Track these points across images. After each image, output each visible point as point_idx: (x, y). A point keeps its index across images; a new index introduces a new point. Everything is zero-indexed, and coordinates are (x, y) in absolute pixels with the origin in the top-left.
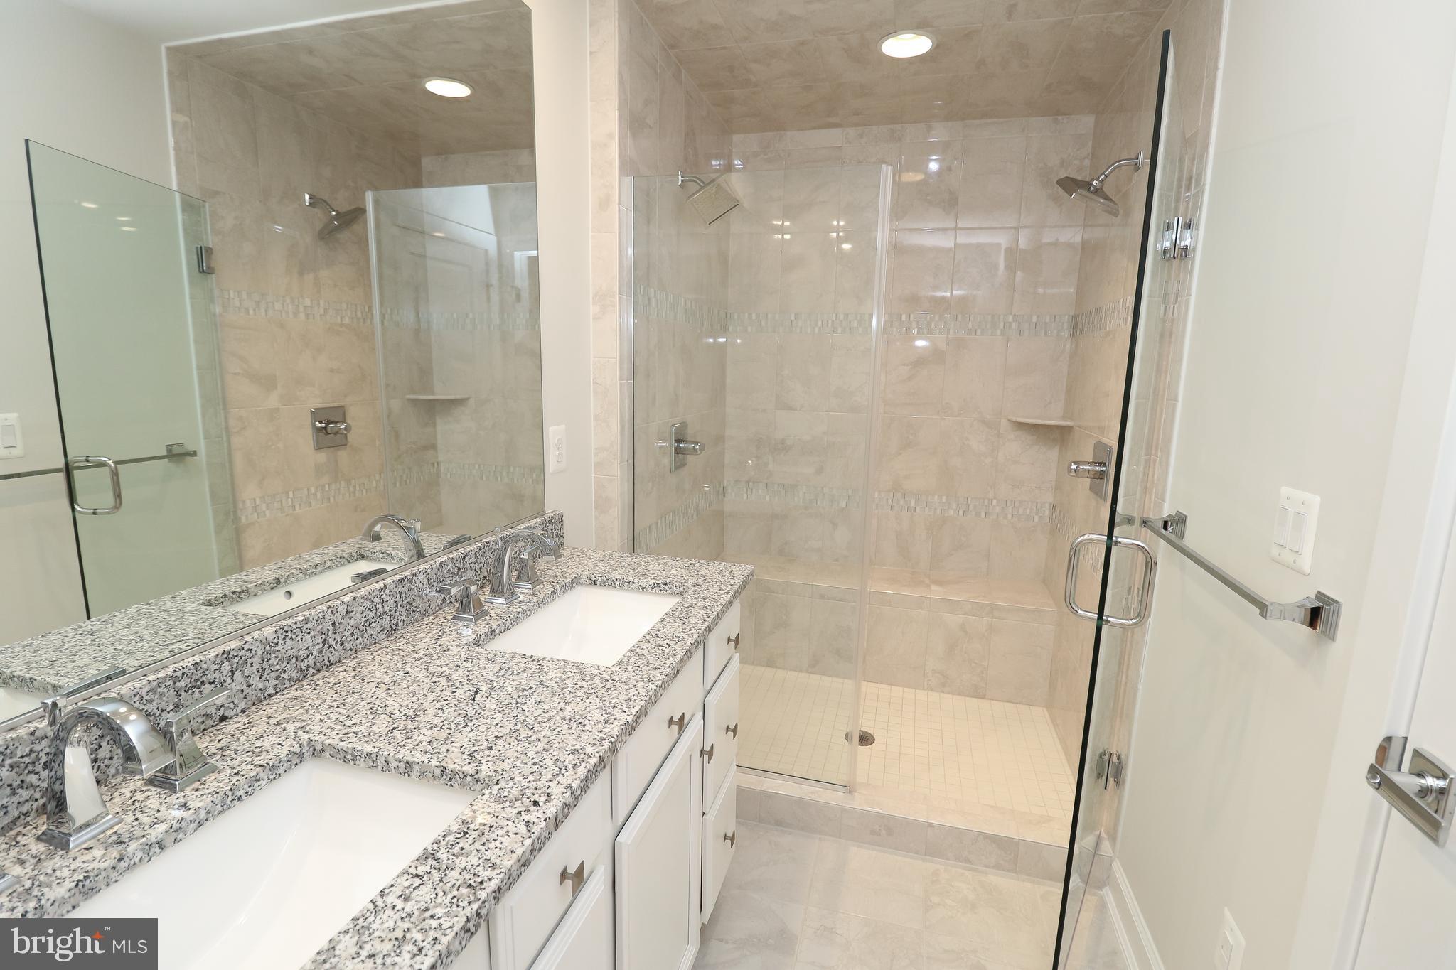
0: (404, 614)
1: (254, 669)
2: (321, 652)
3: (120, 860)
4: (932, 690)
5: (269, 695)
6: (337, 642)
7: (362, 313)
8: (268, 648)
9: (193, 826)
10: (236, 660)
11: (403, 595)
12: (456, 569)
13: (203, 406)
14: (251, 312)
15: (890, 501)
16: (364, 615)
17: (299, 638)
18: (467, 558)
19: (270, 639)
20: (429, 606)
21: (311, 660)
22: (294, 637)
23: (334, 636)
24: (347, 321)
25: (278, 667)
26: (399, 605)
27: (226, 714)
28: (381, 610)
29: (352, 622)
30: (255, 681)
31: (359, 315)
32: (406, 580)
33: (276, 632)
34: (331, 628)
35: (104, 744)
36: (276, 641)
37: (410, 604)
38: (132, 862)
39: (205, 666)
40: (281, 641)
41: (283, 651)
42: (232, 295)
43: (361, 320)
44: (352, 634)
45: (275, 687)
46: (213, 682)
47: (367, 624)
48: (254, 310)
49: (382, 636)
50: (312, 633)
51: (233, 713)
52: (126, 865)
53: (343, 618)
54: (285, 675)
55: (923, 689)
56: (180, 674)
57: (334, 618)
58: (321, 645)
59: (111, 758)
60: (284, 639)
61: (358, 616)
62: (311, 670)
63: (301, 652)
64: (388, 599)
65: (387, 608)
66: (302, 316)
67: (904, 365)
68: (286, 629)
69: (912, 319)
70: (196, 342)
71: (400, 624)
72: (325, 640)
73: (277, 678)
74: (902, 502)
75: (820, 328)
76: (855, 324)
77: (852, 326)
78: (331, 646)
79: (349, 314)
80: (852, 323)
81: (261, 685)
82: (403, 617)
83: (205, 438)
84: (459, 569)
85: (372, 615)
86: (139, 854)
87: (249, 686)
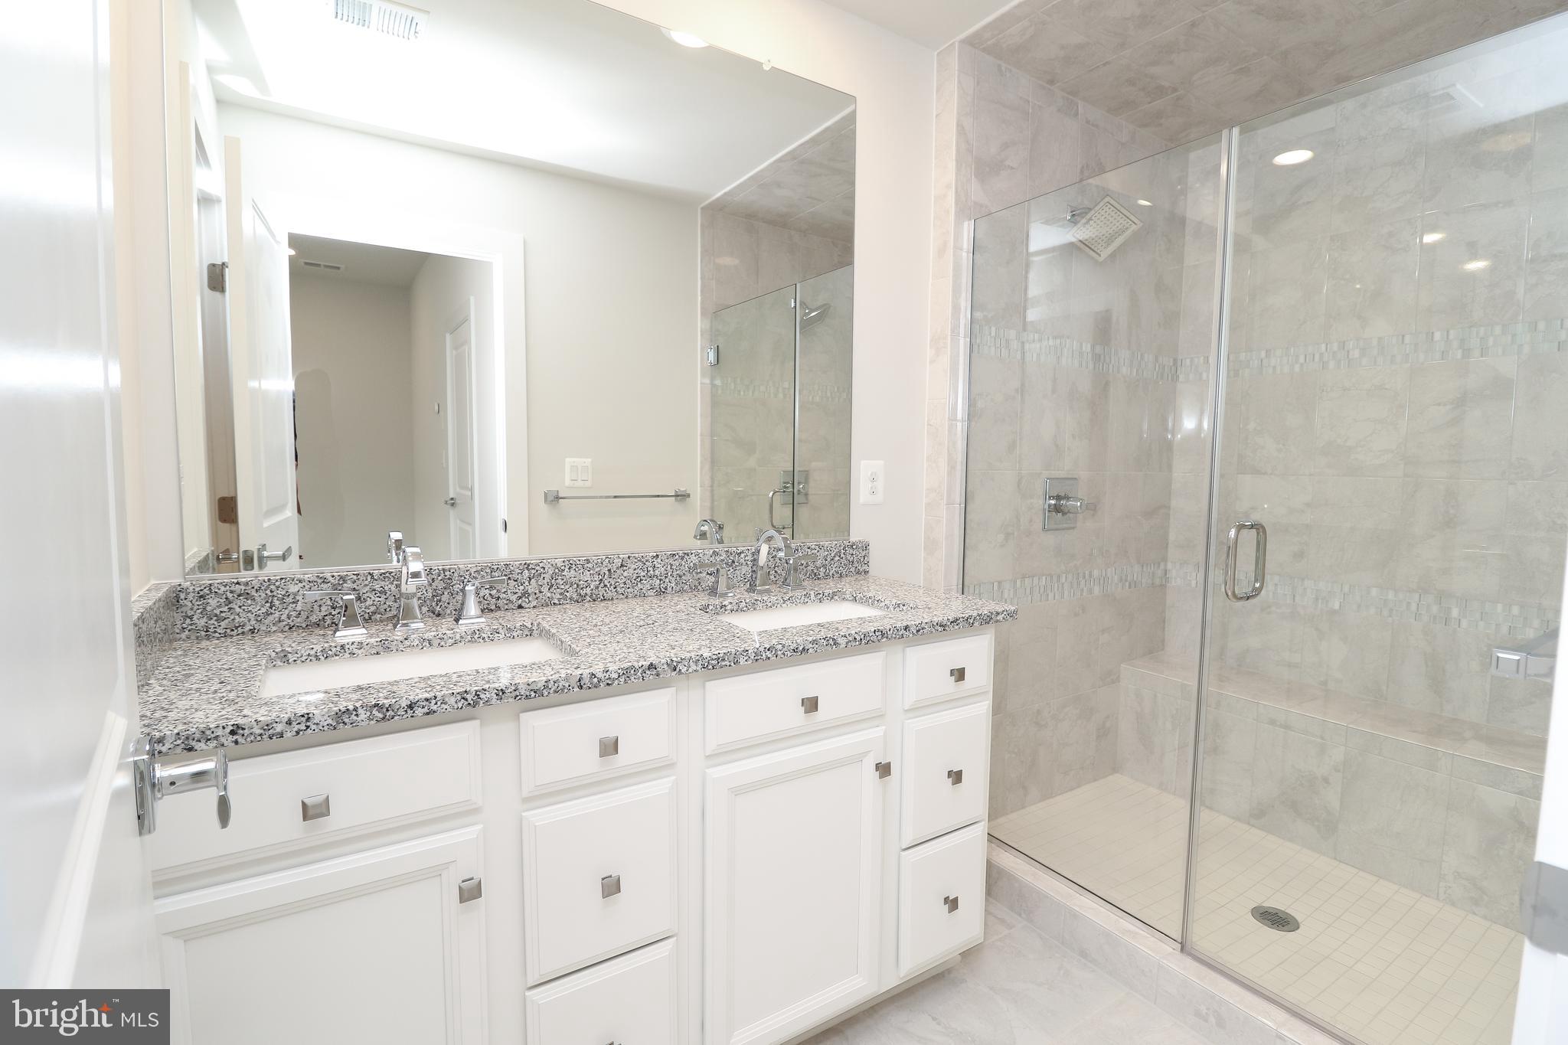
0: (673, 581)
1: (545, 582)
2: (597, 588)
3: (406, 639)
4: (1453, 904)
5: (554, 604)
6: (611, 585)
7: (831, 393)
8: (557, 570)
9: (451, 641)
10: (533, 571)
11: (674, 567)
12: (730, 561)
13: (701, 462)
14: (742, 393)
15: (1414, 607)
16: (636, 572)
17: (581, 571)
18: (742, 555)
19: (559, 565)
20: (700, 583)
21: (588, 591)
22: (577, 570)
23: (609, 580)
24: (817, 399)
25: (563, 587)
26: (669, 574)
27: (523, 605)
28: (652, 572)
29: (625, 574)
30: (545, 589)
31: (829, 394)
32: (677, 556)
33: (564, 562)
34: (607, 573)
35: (446, 593)
36: (563, 568)
37: (680, 577)
38: (412, 644)
39: (512, 568)
40: (567, 570)
41: (568, 577)
42: (729, 381)
43: (830, 399)
44: (625, 583)
45: (559, 600)
46: (516, 581)
47: (639, 580)
48: (744, 392)
49: (651, 593)
50: (592, 572)
51: (527, 606)
52: (409, 644)
53: (618, 568)
54: (568, 594)
55: (1438, 899)
56: (495, 567)
57: (610, 567)
58: (598, 583)
59: (448, 603)
60: (569, 569)
61: (631, 571)
62: (588, 598)
63: (581, 582)
64: (659, 566)
65: (657, 572)
66: (781, 396)
67: (1439, 404)
68: (571, 562)
69: (1451, 337)
70: (701, 416)
71: (669, 589)
72: (601, 580)
73: (561, 594)
74: (1435, 609)
75: (1302, 365)
76: (1356, 354)
77: (1350, 357)
78: (605, 586)
79: (820, 394)
80: (1351, 353)
81: (549, 595)
82: (673, 585)
83: (701, 486)
84: (733, 562)
85: (643, 574)
86: (417, 642)
87: (540, 592)
